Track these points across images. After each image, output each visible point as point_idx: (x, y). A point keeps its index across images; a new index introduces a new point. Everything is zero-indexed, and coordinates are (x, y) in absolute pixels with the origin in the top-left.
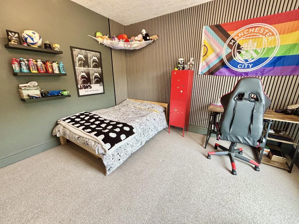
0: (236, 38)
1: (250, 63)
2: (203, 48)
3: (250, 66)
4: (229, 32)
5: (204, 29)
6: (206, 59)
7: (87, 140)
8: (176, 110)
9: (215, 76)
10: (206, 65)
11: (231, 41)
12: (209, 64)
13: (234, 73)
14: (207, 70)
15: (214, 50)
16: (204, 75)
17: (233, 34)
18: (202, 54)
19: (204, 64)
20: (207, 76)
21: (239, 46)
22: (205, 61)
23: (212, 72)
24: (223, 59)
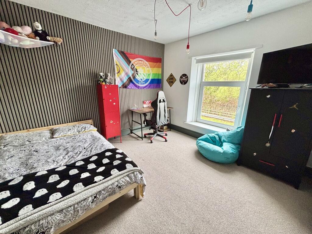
0: (134, 64)
1: (144, 81)
2: (116, 66)
3: (144, 83)
4: (130, 59)
5: (113, 51)
6: (120, 76)
7: (116, 183)
8: (112, 122)
9: (127, 89)
10: (120, 81)
11: (132, 66)
12: (123, 80)
13: (137, 87)
14: (122, 84)
15: (124, 70)
16: (120, 88)
17: (133, 61)
18: (116, 72)
19: (119, 79)
20: (122, 89)
21: (136, 70)
22: (119, 77)
23: (125, 86)
24: (130, 77)
